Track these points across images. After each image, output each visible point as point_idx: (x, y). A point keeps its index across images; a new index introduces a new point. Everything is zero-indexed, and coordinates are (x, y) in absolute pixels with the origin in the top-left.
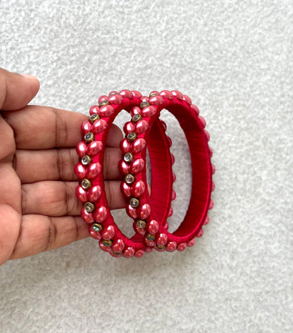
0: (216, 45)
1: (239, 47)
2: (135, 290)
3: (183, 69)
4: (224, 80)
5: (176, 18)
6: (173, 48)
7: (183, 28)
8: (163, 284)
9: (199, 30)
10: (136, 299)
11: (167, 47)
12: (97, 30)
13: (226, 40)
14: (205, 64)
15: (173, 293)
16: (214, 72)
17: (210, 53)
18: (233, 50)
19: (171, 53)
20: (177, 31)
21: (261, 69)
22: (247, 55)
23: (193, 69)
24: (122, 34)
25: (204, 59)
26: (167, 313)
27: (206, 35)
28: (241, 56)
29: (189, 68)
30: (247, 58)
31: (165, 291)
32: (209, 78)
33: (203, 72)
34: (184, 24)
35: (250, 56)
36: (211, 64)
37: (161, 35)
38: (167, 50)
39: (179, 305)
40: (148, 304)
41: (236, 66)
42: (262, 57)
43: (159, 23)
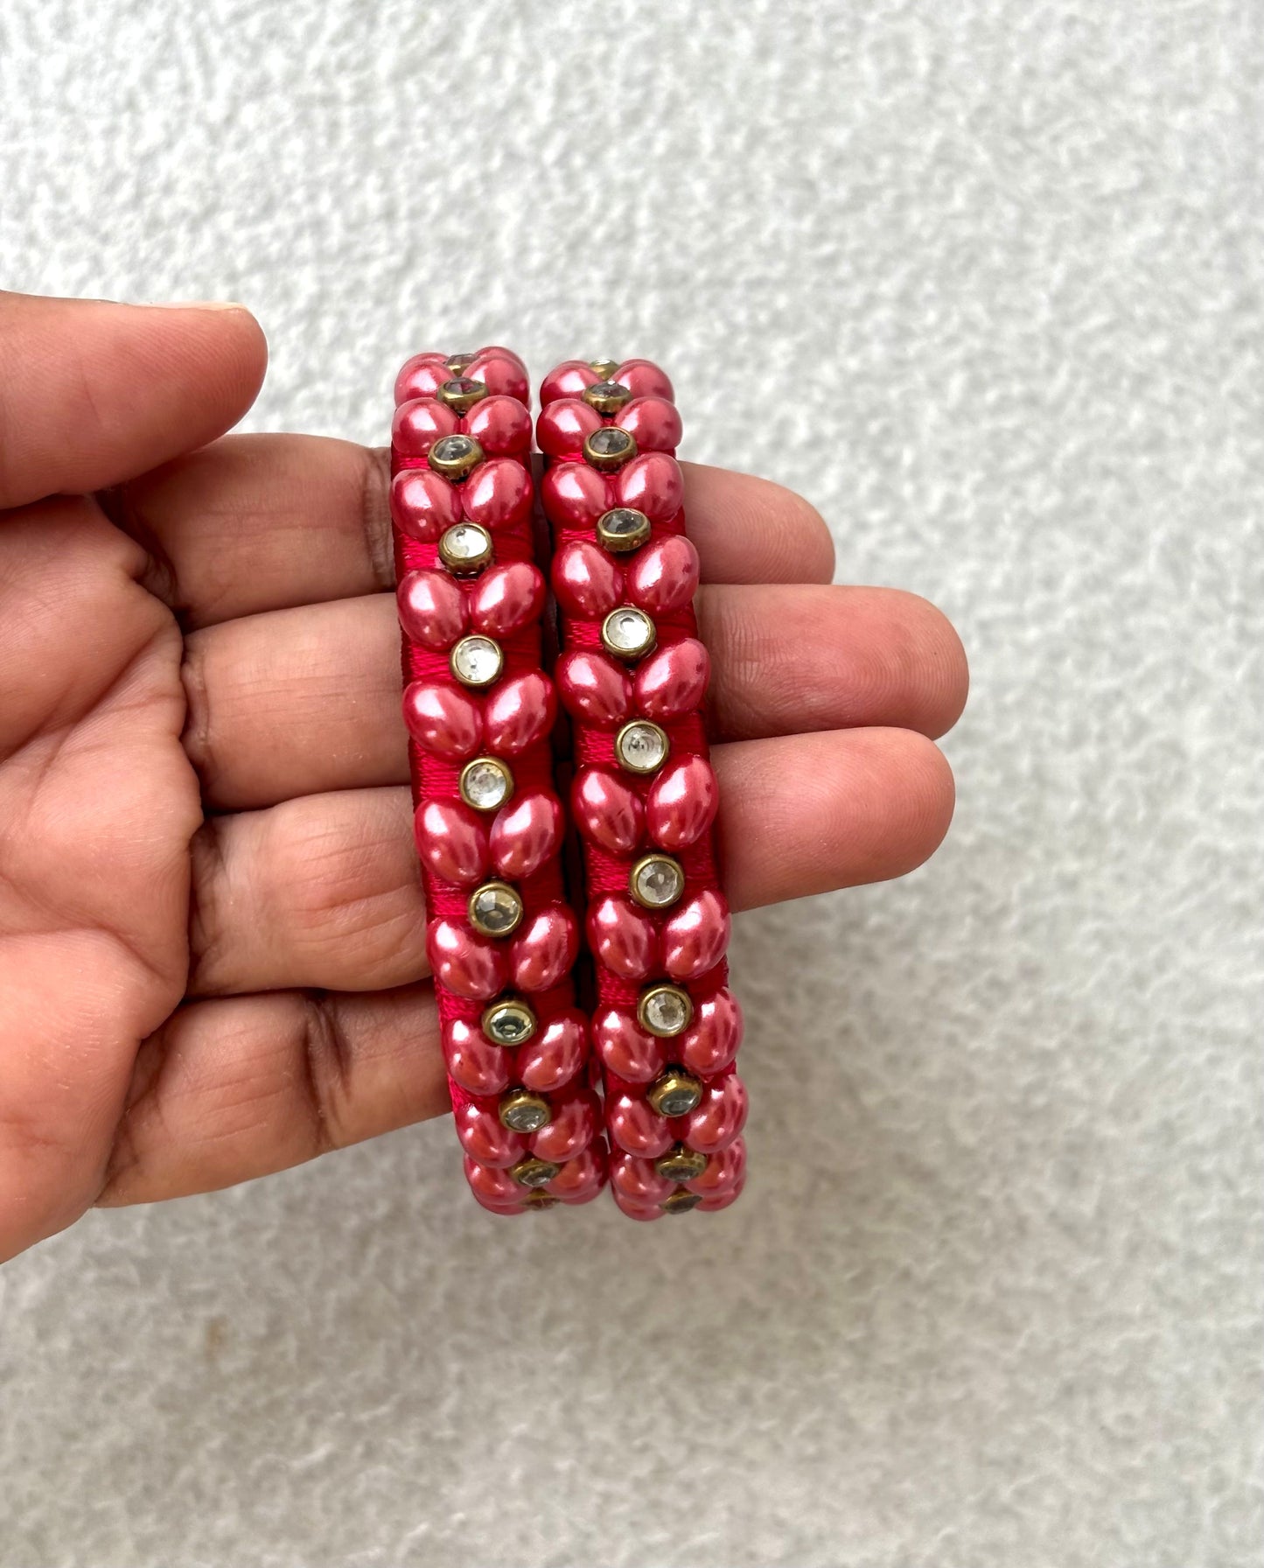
0: (839, 137)
1: (961, 119)
2: (568, 1409)
3: (679, 296)
4: (905, 299)
5: (605, 59)
6: (605, 206)
7: (648, 96)
8: (710, 1360)
9: (731, 86)
10: (583, 1450)
11: (580, 208)
12: (210, 211)
13: (886, 102)
14: (787, 245)
15: (773, 1397)
16: (845, 270)
17: (810, 185)
18: (931, 139)
19: (599, 233)
20: (614, 119)
21: (1102, 200)
22: (1013, 146)
23: (727, 283)
24: (338, 202)
25: (776, 222)
26: (753, 1497)
27: (772, 103)
28: (983, 157)
29: (709, 283)
30: (1016, 159)
31: (728, 1394)
32: (822, 307)
33: (782, 284)
34: (648, 79)
35: (1032, 150)
36: (819, 237)
37: (537, 160)
38: (582, 221)
39: (811, 1449)
40: (643, 1469)
41: (956, 216)
42: (1100, 136)
43: (518, 101)
